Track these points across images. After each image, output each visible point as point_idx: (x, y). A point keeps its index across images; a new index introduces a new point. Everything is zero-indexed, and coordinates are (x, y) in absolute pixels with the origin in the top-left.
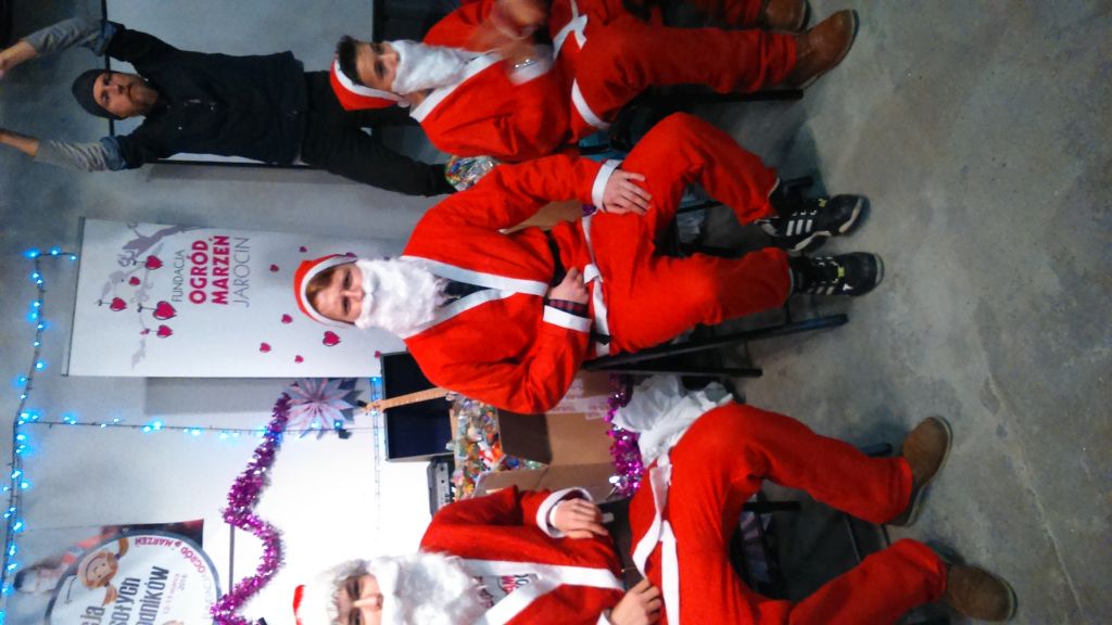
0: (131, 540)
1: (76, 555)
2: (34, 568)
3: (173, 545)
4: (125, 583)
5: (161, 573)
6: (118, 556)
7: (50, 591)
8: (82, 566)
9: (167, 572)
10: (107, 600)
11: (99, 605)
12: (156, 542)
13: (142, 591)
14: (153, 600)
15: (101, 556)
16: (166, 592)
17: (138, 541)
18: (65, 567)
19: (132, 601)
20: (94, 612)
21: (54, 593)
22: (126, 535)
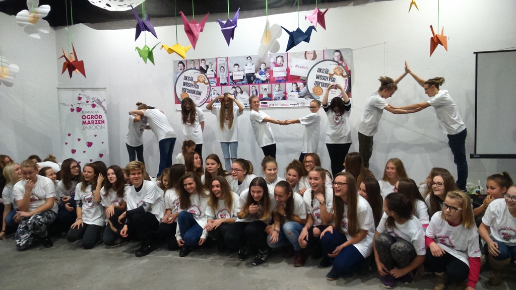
0: (347, 78)
1: (344, 65)
2: (341, 54)
4: (334, 78)
6: (342, 75)
7: (334, 59)
8: (340, 66)
10: (330, 74)
11: (329, 72)
15: (343, 71)
18: (340, 62)
19: (329, 81)
20: (327, 72)
21: (333, 61)
22: (348, 77)
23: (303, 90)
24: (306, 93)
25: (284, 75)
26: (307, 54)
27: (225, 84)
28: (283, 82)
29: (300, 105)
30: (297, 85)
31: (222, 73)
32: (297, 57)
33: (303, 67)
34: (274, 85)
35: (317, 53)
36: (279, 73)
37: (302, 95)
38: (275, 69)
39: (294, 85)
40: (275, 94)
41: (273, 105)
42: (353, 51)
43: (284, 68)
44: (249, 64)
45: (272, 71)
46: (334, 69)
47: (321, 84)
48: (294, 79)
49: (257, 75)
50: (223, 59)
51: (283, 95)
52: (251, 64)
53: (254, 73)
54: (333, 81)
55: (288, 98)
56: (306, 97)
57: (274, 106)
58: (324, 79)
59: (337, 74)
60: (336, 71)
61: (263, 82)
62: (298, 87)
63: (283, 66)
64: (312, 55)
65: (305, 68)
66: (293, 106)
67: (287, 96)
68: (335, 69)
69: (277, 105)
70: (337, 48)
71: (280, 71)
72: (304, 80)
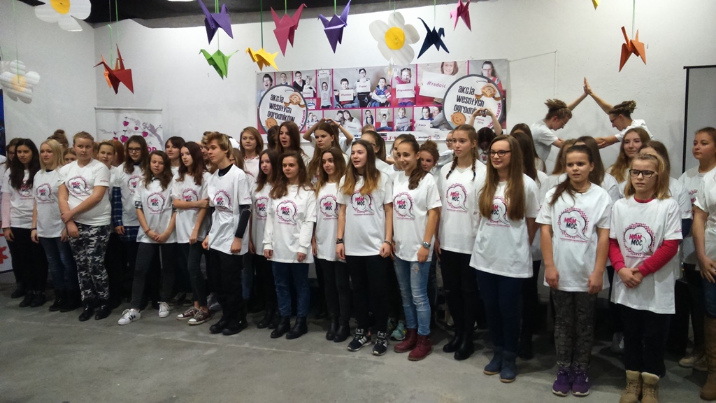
0: (500, 102)
1: (496, 82)
2: (492, 67)
4: (482, 101)
6: (494, 97)
7: (483, 74)
10: (476, 95)
11: (475, 93)
12: (498, 111)
15: (494, 91)
17: (499, 104)
18: (491, 78)
19: (475, 104)
20: (472, 91)
21: (482, 76)
22: (502, 99)
23: (437, 117)
24: (442, 122)
25: (411, 95)
26: (444, 67)
27: (328, 107)
28: (410, 106)
30: (429, 110)
31: (324, 92)
32: (430, 70)
33: (438, 85)
35: (459, 65)
36: (404, 92)
37: (436, 125)
39: (425, 110)
40: (398, 122)
42: (510, 63)
44: (362, 80)
45: (395, 89)
46: (482, 87)
47: (463, 109)
48: (426, 101)
49: (374, 95)
50: (325, 71)
51: (410, 124)
52: (365, 79)
53: (369, 93)
54: (480, 105)
55: (416, 129)
56: (441, 127)
58: (467, 102)
59: (486, 96)
60: (485, 91)
61: (382, 105)
62: (431, 112)
63: (410, 82)
64: (452, 68)
65: (441, 86)
67: (415, 125)
68: (484, 88)
70: (488, 58)
71: (406, 90)
72: (440, 104)
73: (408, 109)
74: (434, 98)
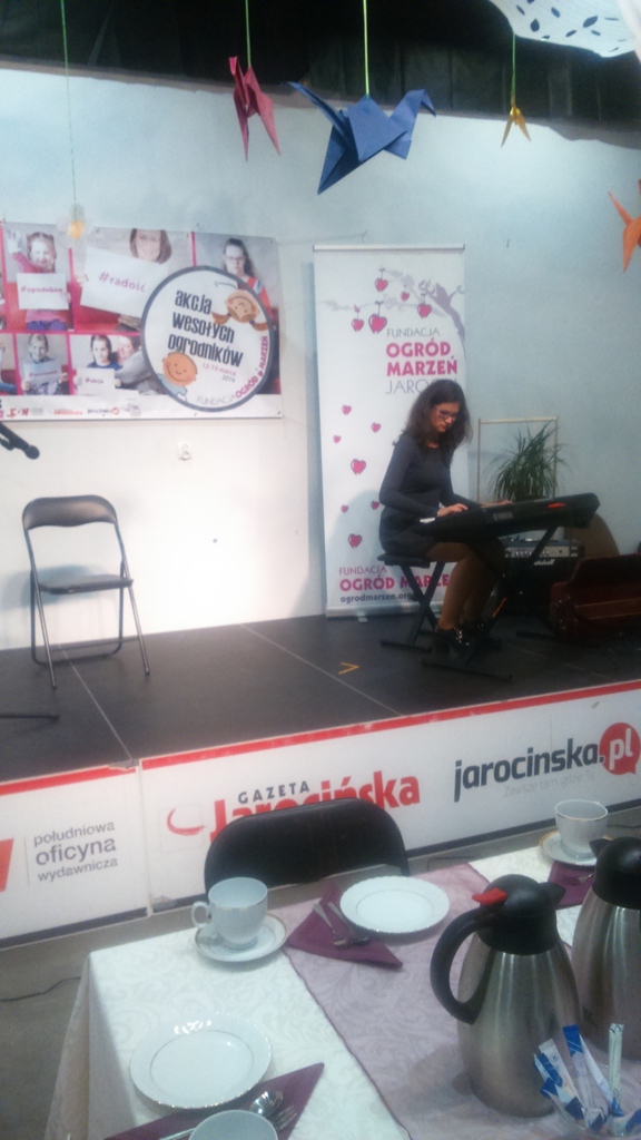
1: (255, 288)
2: (245, 254)
3: (260, 369)
4: (230, 330)
5: (236, 360)
6: (252, 323)
7: (225, 267)
8: (246, 293)
9: (238, 365)
10: (216, 316)
11: (213, 309)
12: (263, 354)
13: (222, 345)
14: (214, 353)
15: (253, 308)
16: (221, 365)
17: (265, 339)
18: (245, 279)
19: (215, 336)
20: (206, 306)
21: (224, 271)
22: (270, 329)
23: (130, 364)
24: (143, 373)
25: (60, 303)
26: (138, 241)
28: (57, 332)
29: (124, 415)
30: (109, 345)
32: (104, 245)
33: (126, 283)
34: (22, 337)
35: (172, 239)
36: (39, 296)
37: (129, 380)
38: (25, 280)
39: (99, 344)
40: (27, 374)
41: (25, 412)
42: (279, 248)
43: (60, 280)
45: (14, 287)
46: (226, 298)
47: (188, 347)
48: (98, 321)
51: (61, 376)
54: (225, 339)
55: (80, 390)
56: (141, 386)
57: (30, 416)
58: (197, 331)
59: (237, 318)
60: (233, 307)
62: (114, 349)
63: (53, 270)
64: (157, 245)
65: (132, 286)
66: (99, 416)
67: (75, 380)
68: (230, 301)
69: (40, 411)
71: (44, 290)
72: (134, 330)
73: (56, 339)
74: (118, 316)
